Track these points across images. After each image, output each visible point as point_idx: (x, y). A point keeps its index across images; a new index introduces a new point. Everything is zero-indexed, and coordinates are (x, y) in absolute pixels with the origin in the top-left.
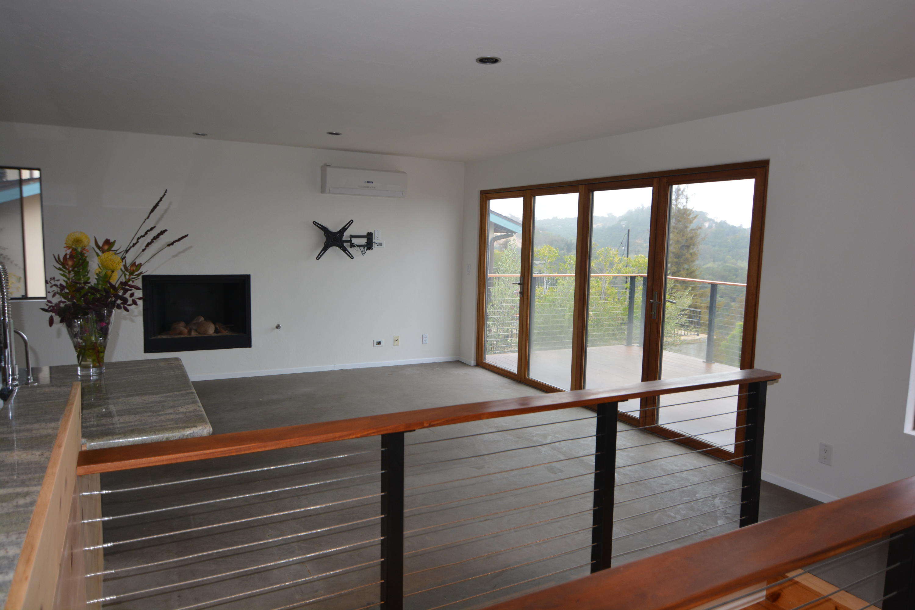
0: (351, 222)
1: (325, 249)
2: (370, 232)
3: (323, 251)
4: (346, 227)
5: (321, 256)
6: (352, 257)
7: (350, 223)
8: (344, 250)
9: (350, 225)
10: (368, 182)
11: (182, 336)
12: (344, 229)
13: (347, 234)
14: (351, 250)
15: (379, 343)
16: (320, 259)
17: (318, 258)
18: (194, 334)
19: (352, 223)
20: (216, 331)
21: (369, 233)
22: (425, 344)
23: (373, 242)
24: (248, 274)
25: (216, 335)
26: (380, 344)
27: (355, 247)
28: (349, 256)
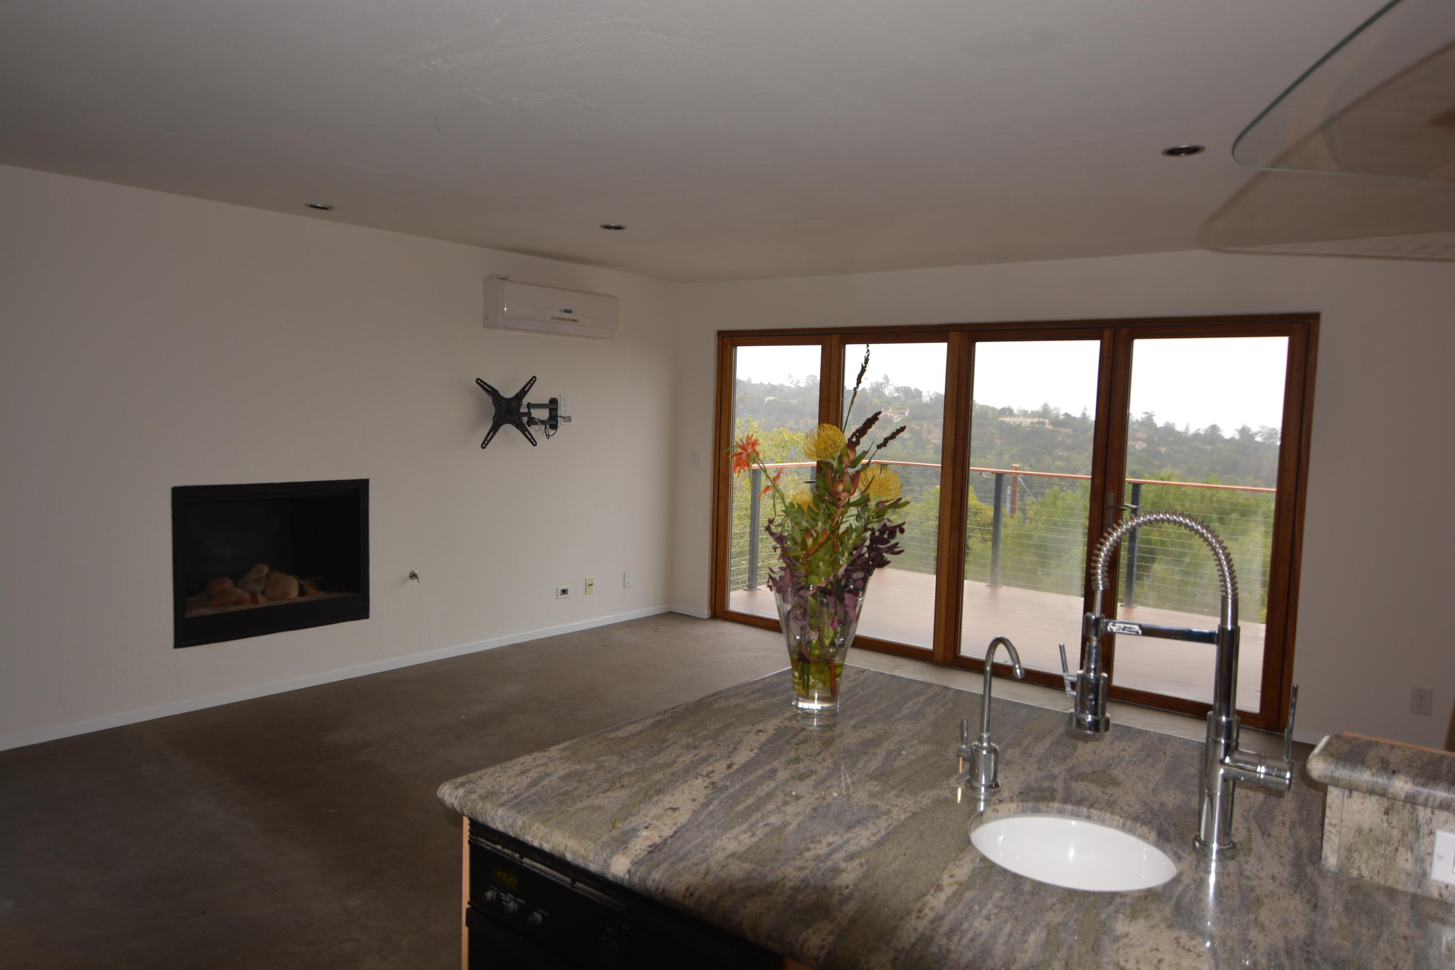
0: (533, 380)
1: (494, 429)
2: (553, 397)
3: (492, 434)
4: (526, 390)
5: (489, 442)
6: (534, 443)
7: (532, 382)
8: (524, 430)
9: (532, 385)
10: (566, 311)
11: (243, 607)
12: (523, 393)
13: (525, 401)
14: (532, 429)
15: (564, 592)
16: (487, 448)
17: (484, 445)
18: (263, 602)
19: (534, 382)
20: (302, 592)
21: (552, 399)
22: (628, 587)
23: (559, 415)
24: (365, 477)
25: (302, 599)
26: (567, 594)
27: (538, 424)
28: (529, 440)
